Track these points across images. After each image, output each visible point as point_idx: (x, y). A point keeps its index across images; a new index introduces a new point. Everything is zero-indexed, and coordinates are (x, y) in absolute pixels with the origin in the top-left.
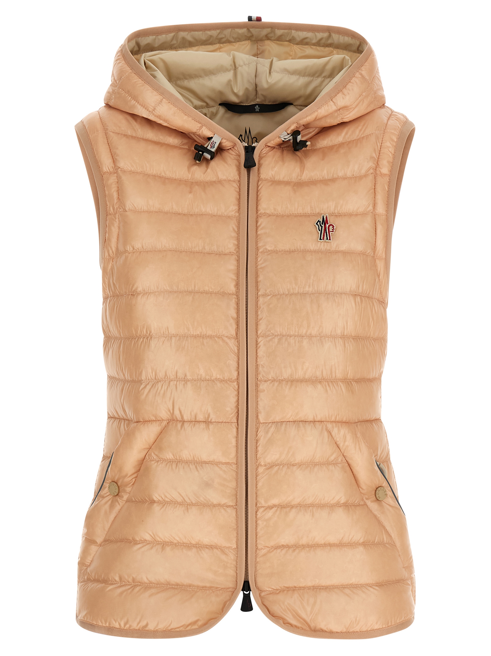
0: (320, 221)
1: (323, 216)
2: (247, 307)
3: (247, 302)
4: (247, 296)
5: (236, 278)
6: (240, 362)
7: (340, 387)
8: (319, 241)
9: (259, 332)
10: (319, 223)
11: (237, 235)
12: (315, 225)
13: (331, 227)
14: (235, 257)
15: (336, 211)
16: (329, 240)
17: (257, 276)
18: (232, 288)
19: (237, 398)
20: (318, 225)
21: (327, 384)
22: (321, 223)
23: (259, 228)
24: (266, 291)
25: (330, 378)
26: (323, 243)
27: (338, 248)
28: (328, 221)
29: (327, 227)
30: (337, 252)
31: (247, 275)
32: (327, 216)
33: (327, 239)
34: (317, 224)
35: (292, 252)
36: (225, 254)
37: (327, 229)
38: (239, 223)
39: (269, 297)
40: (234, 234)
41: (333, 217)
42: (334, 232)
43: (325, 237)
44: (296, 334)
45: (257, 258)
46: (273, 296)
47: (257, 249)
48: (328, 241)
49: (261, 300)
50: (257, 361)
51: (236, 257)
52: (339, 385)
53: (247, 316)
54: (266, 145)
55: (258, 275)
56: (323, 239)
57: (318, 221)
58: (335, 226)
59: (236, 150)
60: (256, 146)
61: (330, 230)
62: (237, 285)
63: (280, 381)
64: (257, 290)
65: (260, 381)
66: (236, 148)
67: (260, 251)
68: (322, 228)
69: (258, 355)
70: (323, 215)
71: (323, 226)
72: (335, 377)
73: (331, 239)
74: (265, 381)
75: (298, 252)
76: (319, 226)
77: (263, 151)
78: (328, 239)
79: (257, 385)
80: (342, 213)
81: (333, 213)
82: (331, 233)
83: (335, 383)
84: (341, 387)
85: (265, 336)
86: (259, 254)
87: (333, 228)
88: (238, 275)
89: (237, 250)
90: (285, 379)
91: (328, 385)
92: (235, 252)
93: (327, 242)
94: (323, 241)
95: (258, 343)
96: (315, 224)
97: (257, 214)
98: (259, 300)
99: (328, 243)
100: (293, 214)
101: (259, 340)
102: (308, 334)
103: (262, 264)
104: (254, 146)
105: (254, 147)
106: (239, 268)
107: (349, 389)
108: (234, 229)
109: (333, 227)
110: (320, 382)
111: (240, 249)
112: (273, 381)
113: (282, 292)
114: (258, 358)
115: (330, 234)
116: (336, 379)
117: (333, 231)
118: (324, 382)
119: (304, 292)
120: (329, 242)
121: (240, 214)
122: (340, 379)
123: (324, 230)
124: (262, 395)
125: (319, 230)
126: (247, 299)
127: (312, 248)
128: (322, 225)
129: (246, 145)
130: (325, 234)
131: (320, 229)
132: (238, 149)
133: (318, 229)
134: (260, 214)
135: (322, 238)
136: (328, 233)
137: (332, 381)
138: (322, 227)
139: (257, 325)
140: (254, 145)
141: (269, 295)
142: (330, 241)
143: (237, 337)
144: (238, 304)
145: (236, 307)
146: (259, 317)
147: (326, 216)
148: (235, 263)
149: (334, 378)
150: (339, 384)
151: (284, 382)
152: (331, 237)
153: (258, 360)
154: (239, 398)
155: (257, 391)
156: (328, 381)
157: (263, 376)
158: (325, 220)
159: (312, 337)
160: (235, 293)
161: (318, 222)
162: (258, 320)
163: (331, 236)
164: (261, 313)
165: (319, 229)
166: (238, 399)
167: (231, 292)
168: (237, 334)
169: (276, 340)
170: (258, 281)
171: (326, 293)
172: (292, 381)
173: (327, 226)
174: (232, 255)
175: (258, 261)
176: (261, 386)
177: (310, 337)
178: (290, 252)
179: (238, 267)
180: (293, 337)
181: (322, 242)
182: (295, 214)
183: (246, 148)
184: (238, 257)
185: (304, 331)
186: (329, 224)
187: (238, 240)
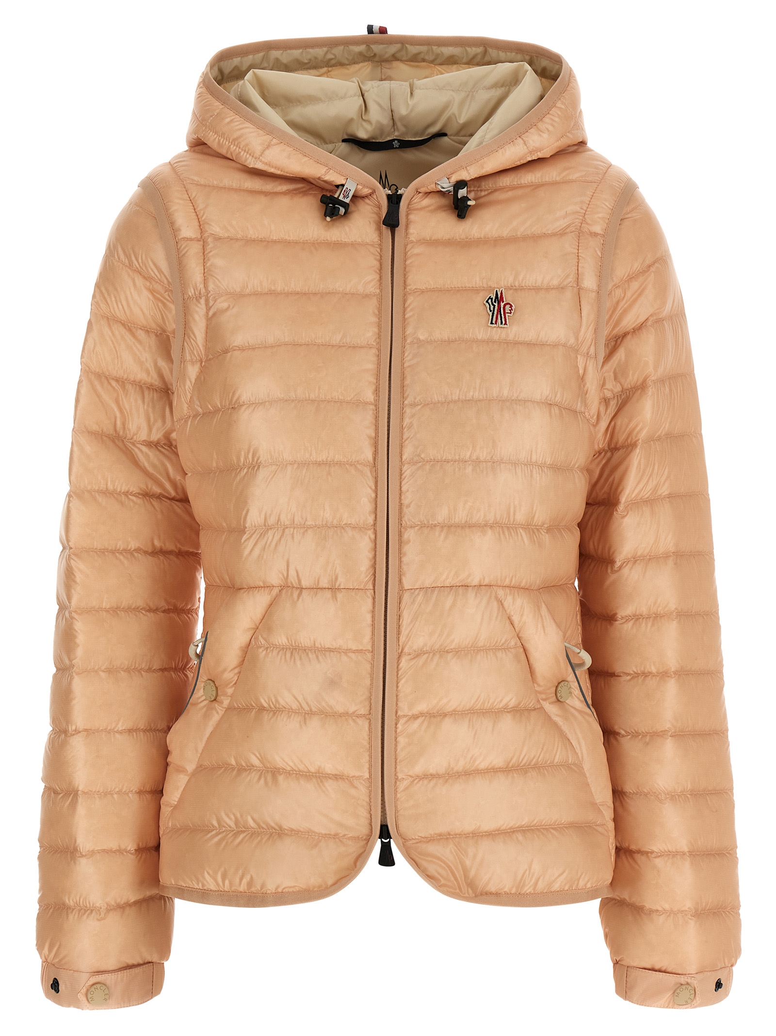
0: (492, 298)
1: (497, 291)
2: (389, 422)
3: (389, 414)
4: (389, 406)
5: (375, 381)
6: (378, 500)
7: (519, 536)
8: (489, 326)
9: (404, 457)
10: (490, 301)
11: (378, 320)
12: (485, 304)
13: (508, 307)
14: (374, 351)
15: (517, 284)
16: (504, 324)
17: (403, 378)
18: (369, 396)
19: (373, 553)
20: (489, 303)
21: (500, 530)
22: (493, 301)
23: (408, 310)
24: (415, 399)
25: (506, 523)
26: (495, 329)
27: (518, 339)
28: (504, 299)
29: (502, 306)
30: (516, 343)
31: (390, 377)
32: (502, 291)
33: (502, 323)
34: (487, 302)
35: (452, 341)
36: (362, 347)
37: (502, 309)
38: (380, 302)
39: (419, 407)
40: (374, 319)
41: (511, 291)
42: (512, 314)
43: (499, 321)
44: (457, 457)
45: (403, 352)
46: (425, 405)
47: (404, 338)
48: (503, 326)
49: (408, 411)
50: (400, 498)
51: (377, 351)
52: (519, 534)
53: (388, 434)
54: (417, 191)
55: (405, 376)
56: (496, 323)
57: (488, 297)
58: (513, 305)
59: (375, 199)
60: (403, 194)
61: (506, 311)
62: (377, 391)
63: (433, 527)
64: (404, 398)
65: (404, 528)
66: (375, 197)
67: (408, 341)
68: (494, 308)
69: (402, 489)
70: (496, 289)
71: (496, 304)
72: (514, 521)
73: (507, 323)
74: (411, 527)
75: (459, 342)
76: (490, 305)
77: (413, 199)
78: (504, 322)
79: (400, 535)
80: (526, 286)
81: (512, 286)
82: (507, 315)
83: (513, 530)
84: (521, 536)
85: (412, 462)
86: (407, 347)
87: (510, 309)
88: (378, 376)
89: (378, 340)
90: (439, 523)
91: (503, 532)
92: (375, 344)
93: (501, 327)
94: (495, 325)
95: (403, 472)
96: (485, 302)
97: (406, 290)
98: (405, 412)
99: (502, 329)
100: (455, 288)
101: (404, 469)
102: (474, 457)
103: (410, 360)
104: (401, 194)
105: (401, 196)
106: (380, 366)
107: (534, 540)
108: (374, 313)
109: (511, 306)
110: (491, 527)
111: (382, 340)
112: (422, 527)
113: (436, 400)
114: (402, 494)
115: (507, 317)
116: (515, 525)
117: (510, 313)
118: (498, 528)
119: (467, 399)
120: (504, 328)
121: (381, 291)
122: (520, 525)
123: (498, 310)
124: (407, 548)
125: (491, 311)
126: (389, 410)
127: (480, 337)
128: (494, 303)
129: (390, 192)
130: (499, 317)
131: (492, 309)
132: (377, 198)
133: (488, 309)
134: (410, 290)
135: (494, 322)
136: (503, 316)
137: (508, 527)
138: (494, 306)
139: (401, 447)
140: (400, 192)
141: (418, 405)
142: (506, 326)
143: (375, 464)
144: (377, 418)
145: (374, 422)
146: (405, 437)
147: (500, 292)
148: (375, 359)
149: (511, 523)
150: (518, 532)
151: (438, 529)
152: (507, 320)
153: (403, 498)
154: (377, 553)
155: (401, 542)
156: (502, 527)
157: (409, 520)
158: (499, 296)
159: (480, 462)
160: (373, 402)
161: (488, 299)
162: (403, 441)
163: (507, 318)
164: (407, 430)
165: (490, 309)
166: (375, 555)
167: (368, 400)
168: (375, 459)
169: (428, 467)
170: (404, 384)
171: (500, 400)
172: (450, 527)
173: (502, 304)
174: (371, 347)
175: (405, 356)
176: (405, 534)
177: (477, 462)
178: (450, 342)
179: (379, 364)
180: (452, 463)
181: (495, 327)
182: (458, 287)
183: (388, 196)
184: (379, 350)
185: (468, 454)
186: (505, 303)
187: (379, 326)
